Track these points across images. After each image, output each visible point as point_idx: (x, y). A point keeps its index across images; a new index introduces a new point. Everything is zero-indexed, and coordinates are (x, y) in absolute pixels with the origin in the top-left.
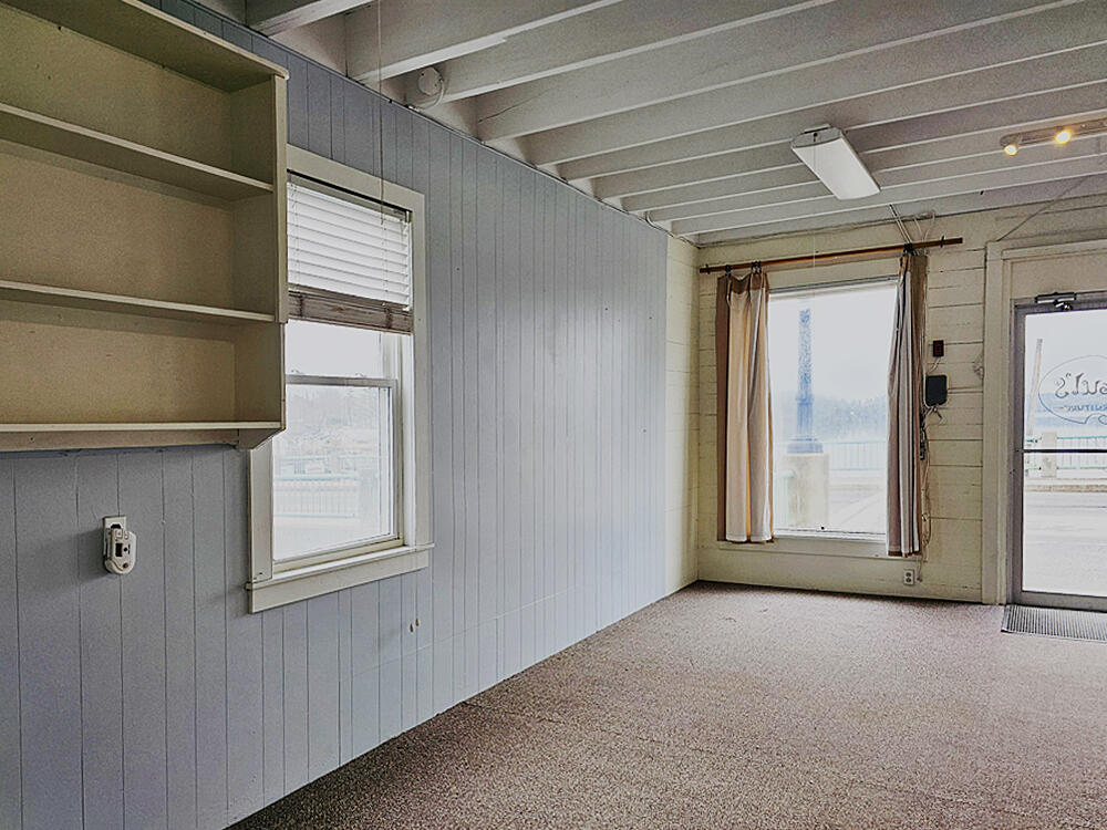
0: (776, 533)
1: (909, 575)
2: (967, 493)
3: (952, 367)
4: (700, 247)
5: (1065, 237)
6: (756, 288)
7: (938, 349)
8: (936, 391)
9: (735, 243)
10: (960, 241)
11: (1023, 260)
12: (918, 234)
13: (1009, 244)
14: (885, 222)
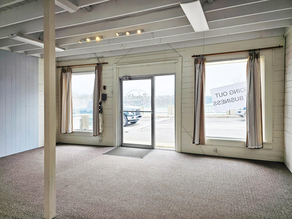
0: (73, 131)
1: (100, 140)
2: (111, 121)
3: (108, 92)
4: (58, 62)
5: (127, 63)
6: (68, 72)
7: (105, 88)
8: (104, 97)
9: (65, 61)
10: (107, 63)
11: (120, 68)
12: (101, 61)
13: (118, 64)
14: (94, 58)
